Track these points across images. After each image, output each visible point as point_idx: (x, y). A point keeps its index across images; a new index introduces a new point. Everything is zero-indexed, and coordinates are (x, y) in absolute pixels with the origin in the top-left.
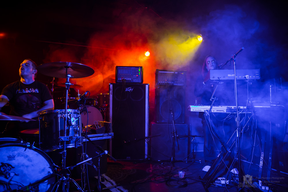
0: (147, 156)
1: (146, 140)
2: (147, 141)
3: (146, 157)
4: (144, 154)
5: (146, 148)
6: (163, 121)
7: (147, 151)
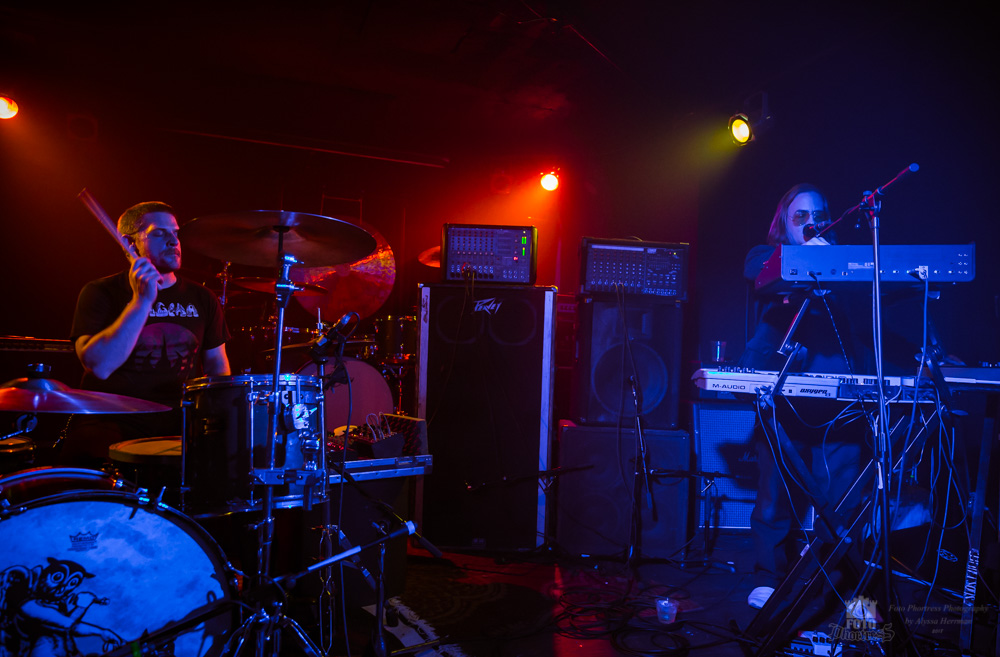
0: (545, 538)
1: (540, 481)
2: (544, 487)
3: (540, 541)
4: (535, 532)
5: (542, 509)
6: (602, 419)
7: (543, 520)
